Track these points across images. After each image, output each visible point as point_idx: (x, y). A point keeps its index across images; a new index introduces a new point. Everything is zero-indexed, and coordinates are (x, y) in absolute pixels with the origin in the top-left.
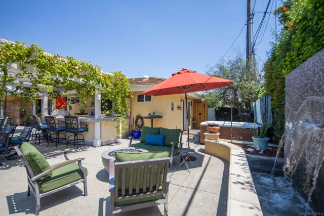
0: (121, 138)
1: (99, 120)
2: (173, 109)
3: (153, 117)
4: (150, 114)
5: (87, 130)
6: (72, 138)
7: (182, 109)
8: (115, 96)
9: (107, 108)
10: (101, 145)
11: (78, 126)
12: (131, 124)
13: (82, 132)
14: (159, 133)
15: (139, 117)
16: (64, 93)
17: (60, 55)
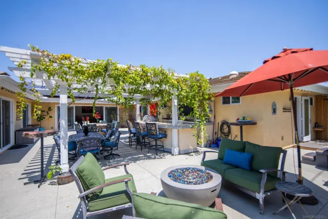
0: (203, 146)
1: (176, 126)
2: (274, 111)
3: (243, 123)
4: (238, 119)
5: (165, 136)
6: (154, 143)
7: (292, 110)
8: (191, 100)
9: (183, 114)
10: (180, 154)
11: (156, 133)
12: (216, 130)
13: (161, 138)
14: (243, 150)
15: (224, 123)
16: (153, 100)
17: (133, 65)
